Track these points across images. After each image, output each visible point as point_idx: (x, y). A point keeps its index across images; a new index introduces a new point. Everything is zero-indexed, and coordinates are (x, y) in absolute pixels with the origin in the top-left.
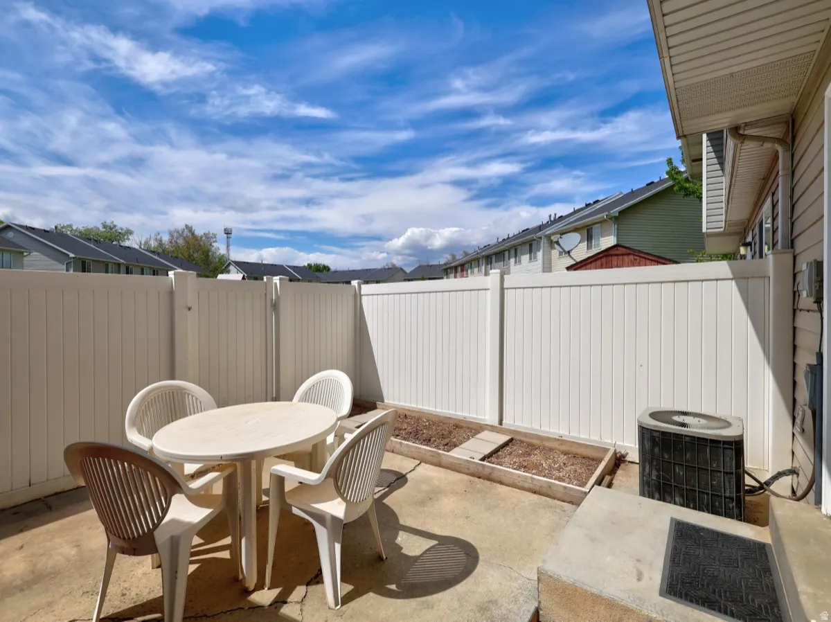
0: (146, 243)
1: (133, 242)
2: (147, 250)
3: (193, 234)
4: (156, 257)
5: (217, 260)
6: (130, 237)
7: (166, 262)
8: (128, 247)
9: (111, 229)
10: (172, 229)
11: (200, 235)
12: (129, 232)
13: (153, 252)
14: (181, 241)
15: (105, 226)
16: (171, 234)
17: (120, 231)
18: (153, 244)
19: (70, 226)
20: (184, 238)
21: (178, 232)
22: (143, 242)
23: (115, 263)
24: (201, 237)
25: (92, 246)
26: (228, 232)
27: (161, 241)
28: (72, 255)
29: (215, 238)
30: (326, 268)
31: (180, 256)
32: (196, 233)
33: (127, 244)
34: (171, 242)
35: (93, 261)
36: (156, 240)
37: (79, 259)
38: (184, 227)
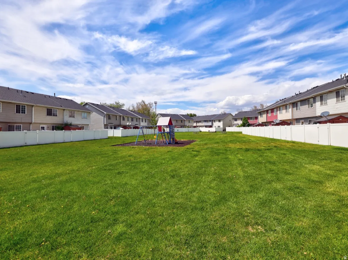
0: (129, 108)
1: (124, 108)
2: (129, 110)
3: (145, 103)
4: (132, 113)
5: (152, 114)
6: (124, 106)
7: (136, 115)
8: (123, 110)
9: (118, 104)
10: (138, 102)
11: (147, 104)
12: (123, 105)
13: (131, 111)
14: (141, 107)
15: (116, 103)
16: (137, 104)
17: (121, 104)
18: (131, 109)
19: (106, 103)
20: (142, 105)
21: (139, 103)
22: (128, 108)
23: (119, 116)
24: (148, 105)
25: (112, 109)
26: (156, 103)
27: (134, 107)
28: (105, 113)
29: (153, 104)
30: (195, 115)
31: (140, 112)
32: (146, 103)
33: (123, 109)
34: (137, 107)
35: (112, 115)
36: (132, 106)
37: (108, 114)
38: (141, 101)
